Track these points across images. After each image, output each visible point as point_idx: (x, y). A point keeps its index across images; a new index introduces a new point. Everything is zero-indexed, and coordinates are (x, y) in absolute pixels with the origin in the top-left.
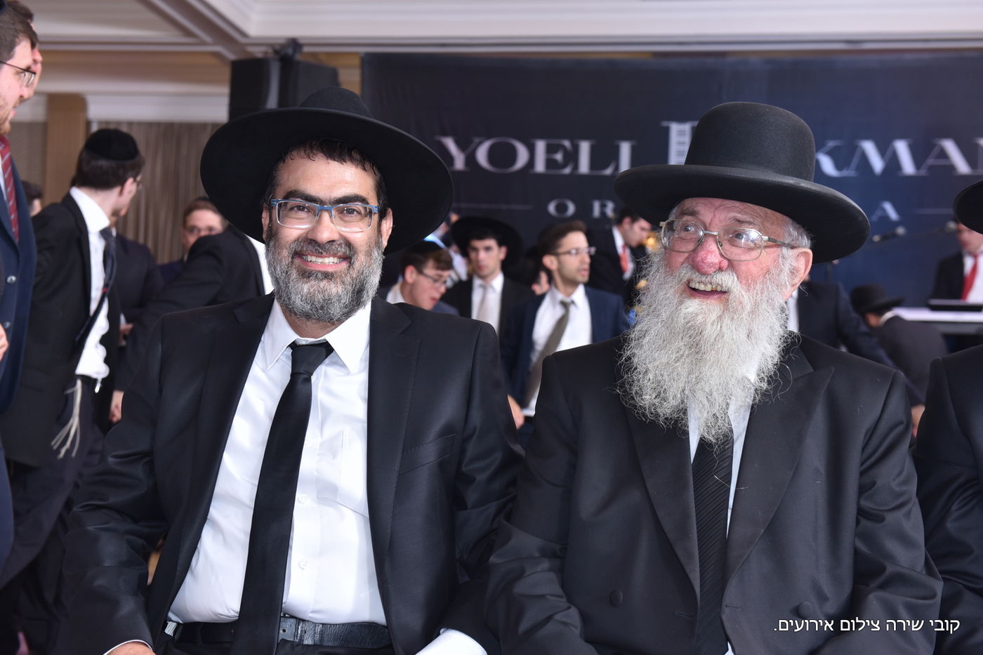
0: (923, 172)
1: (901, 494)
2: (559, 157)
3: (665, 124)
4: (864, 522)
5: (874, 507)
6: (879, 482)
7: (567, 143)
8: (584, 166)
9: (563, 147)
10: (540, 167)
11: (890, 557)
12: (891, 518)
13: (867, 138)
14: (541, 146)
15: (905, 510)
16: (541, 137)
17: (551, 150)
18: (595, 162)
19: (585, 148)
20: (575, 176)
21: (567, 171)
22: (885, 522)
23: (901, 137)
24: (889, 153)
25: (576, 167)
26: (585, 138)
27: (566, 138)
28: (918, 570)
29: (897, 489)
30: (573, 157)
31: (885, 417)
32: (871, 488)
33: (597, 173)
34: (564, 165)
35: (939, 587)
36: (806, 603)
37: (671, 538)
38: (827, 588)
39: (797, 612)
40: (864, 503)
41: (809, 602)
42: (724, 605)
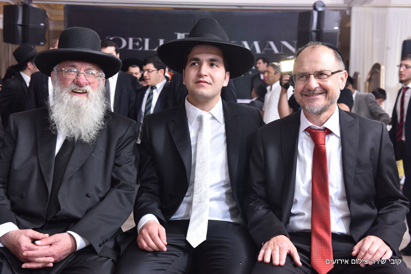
0: (263, 53)
1: (129, 159)
2: (137, 44)
3: (175, 33)
4: (116, 167)
5: (120, 163)
6: (122, 155)
7: (140, 39)
8: (147, 48)
9: (139, 40)
10: (131, 47)
11: (123, 179)
12: (124, 166)
13: (245, 40)
14: (131, 40)
15: (130, 163)
16: (131, 37)
17: (134, 41)
18: (151, 46)
19: (147, 41)
20: (143, 51)
21: (141, 49)
22: (122, 167)
23: (256, 40)
24: (252, 46)
25: (144, 47)
26: (147, 37)
27: (140, 37)
28: (133, 182)
29: (128, 157)
30: (142, 44)
31: (126, 134)
32: (119, 156)
33: (151, 50)
34: (139, 47)
35: (137, 187)
36: (90, 192)
37: (44, 173)
38: (101, 188)
39: (87, 195)
40: (117, 162)
41: (92, 193)
42: (59, 192)
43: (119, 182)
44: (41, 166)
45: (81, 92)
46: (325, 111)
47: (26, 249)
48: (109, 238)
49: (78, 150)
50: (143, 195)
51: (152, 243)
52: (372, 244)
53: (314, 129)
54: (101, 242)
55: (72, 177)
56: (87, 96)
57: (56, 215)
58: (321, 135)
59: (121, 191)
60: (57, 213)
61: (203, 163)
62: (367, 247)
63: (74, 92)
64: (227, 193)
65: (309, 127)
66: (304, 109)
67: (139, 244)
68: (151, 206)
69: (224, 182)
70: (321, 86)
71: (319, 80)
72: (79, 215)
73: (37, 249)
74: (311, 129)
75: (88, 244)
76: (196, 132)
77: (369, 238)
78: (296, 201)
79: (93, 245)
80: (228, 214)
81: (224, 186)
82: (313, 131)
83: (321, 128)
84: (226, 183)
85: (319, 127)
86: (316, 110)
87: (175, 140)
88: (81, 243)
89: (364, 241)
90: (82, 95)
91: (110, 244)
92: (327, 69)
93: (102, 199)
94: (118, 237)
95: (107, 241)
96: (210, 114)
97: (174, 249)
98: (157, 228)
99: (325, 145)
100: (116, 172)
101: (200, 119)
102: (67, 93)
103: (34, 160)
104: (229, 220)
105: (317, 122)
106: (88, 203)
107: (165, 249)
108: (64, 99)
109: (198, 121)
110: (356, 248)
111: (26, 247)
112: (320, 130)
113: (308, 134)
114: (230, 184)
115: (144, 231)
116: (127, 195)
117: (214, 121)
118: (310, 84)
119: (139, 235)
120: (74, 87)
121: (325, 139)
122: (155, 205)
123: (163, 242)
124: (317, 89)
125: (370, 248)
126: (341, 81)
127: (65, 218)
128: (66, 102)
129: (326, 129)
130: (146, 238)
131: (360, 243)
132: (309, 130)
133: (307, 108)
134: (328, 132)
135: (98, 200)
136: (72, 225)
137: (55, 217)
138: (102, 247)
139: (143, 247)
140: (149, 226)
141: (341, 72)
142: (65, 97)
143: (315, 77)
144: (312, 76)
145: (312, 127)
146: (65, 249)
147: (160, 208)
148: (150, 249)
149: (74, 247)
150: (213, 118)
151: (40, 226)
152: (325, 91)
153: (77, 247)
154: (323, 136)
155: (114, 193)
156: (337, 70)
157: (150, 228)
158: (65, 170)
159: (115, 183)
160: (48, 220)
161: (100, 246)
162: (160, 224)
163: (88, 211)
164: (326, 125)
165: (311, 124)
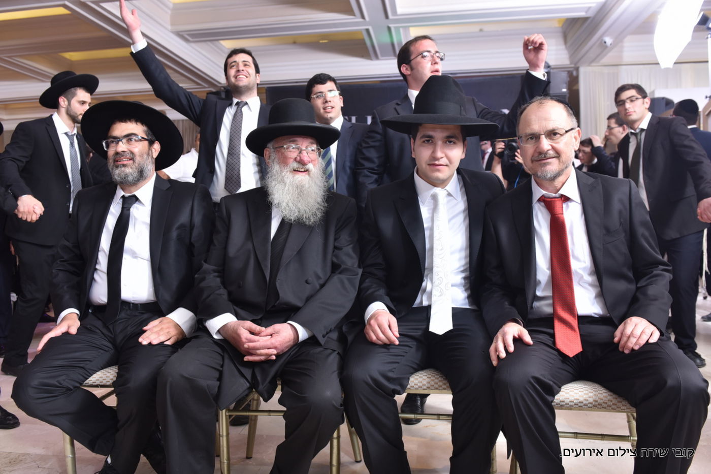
4: (336, 251)
5: (340, 245)
6: (341, 237)
11: (344, 263)
12: (345, 249)
15: (350, 246)
22: (343, 250)
28: (354, 267)
29: (348, 239)
31: (345, 214)
32: (338, 239)
35: (360, 271)
36: (310, 278)
37: (260, 261)
38: (321, 274)
39: (307, 282)
40: (336, 244)
41: (312, 278)
42: (277, 279)
43: (341, 266)
44: (257, 252)
45: (303, 170)
46: (559, 176)
47: (247, 341)
48: (333, 328)
49: (294, 233)
50: (367, 281)
51: (381, 336)
52: (635, 326)
53: (549, 198)
54: (325, 333)
55: (289, 262)
56: (309, 174)
57: (276, 304)
58: (558, 203)
59: (344, 277)
60: (276, 302)
61: (442, 250)
62: (628, 331)
63: (296, 171)
64: (465, 278)
65: (543, 196)
66: (536, 175)
67: (367, 336)
68: (378, 293)
69: (463, 266)
70: (553, 148)
71: (551, 141)
72: (300, 304)
73: (258, 341)
74: (545, 197)
75: (311, 334)
76: (431, 211)
77: (631, 321)
78: (540, 282)
79: (316, 335)
80: (467, 301)
81: (463, 272)
82: (548, 200)
83: (557, 195)
84: (465, 267)
85: (554, 195)
86: (549, 176)
87: (405, 222)
88: (303, 334)
89: (625, 324)
90: (304, 174)
91: (334, 335)
92: (560, 127)
93: (322, 286)
94: (344, 326)
95: (330, 331)
96: (446, 191)
97: (406, 339)
98: (387, 319)
99: (563, 214)
100: (337, 256)
101: (435, 198)
102: (288, 173)
103: (250, 246)
104: (467, 307)
105: (551, 188)
106: (308, 290)
107: (397, 342)
108: (286, 179)
109: (432, 199)
110: (618, 333)
111: (246, 339)
112: (555, 198)
113: (543, 204)
114: (468, 269)
115: (373, 322)
116: (349, 280)
117: (451, 198)
118: (541, 146)
119: (367, 327)
120: (295, 165)
121: (562, 207)
122: (382, 292)
123: (394, 335)
124: (549, 151)
125: (633, 330)
126: (574, 140)
127: (285, 306)
128: (288, 182)
129: (562, 196)
130: (375, 330)
131: (621, 327)
132: (543, 199)
133: (539, 174)
134: (566, 199)
135: (318, 287)
136: (292, 315)
137: (274, 306)
138: (326, 337)
139: (372, 339)
140: (378, 316)
141: (574, 131)
142: (286, 176)
143: (546, 137)
144: (543, 137)
145: (546, 195)
146: (287, 340)
147: (388, 294)
148: (380, 343)
149: (296, 338)
150: (449, 195)
151: (259, 317)
152: (557, 155)
153: (300, 338)
154: (560, 205)
155: (336, 278)
156: (570, 128)
157: (380, 318)
158: (282, 254)
159: (336, 268)
160: (268, 309)
161: (324, 336)
162: (390, 313)
163: (308, 299)
164: (562, 192)
165: (544, 192)
